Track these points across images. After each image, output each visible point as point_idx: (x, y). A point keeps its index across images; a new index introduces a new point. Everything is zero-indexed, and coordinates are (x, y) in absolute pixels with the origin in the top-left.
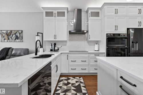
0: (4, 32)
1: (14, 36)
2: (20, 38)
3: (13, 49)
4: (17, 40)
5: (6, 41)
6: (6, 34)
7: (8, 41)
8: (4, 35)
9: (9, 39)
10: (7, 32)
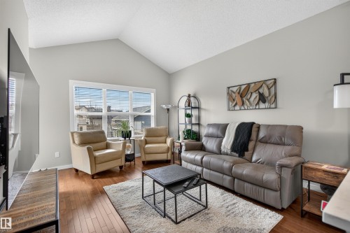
0: (235, 89)
1: (255, 95)
2: (269, 98)
3: (259, 127)
4: (262, 105)
5: (237, 108)
6: (239, 93)
7: (243, 108)
8: (234, 95)
9: (243, 104)
10: (240, 89)
